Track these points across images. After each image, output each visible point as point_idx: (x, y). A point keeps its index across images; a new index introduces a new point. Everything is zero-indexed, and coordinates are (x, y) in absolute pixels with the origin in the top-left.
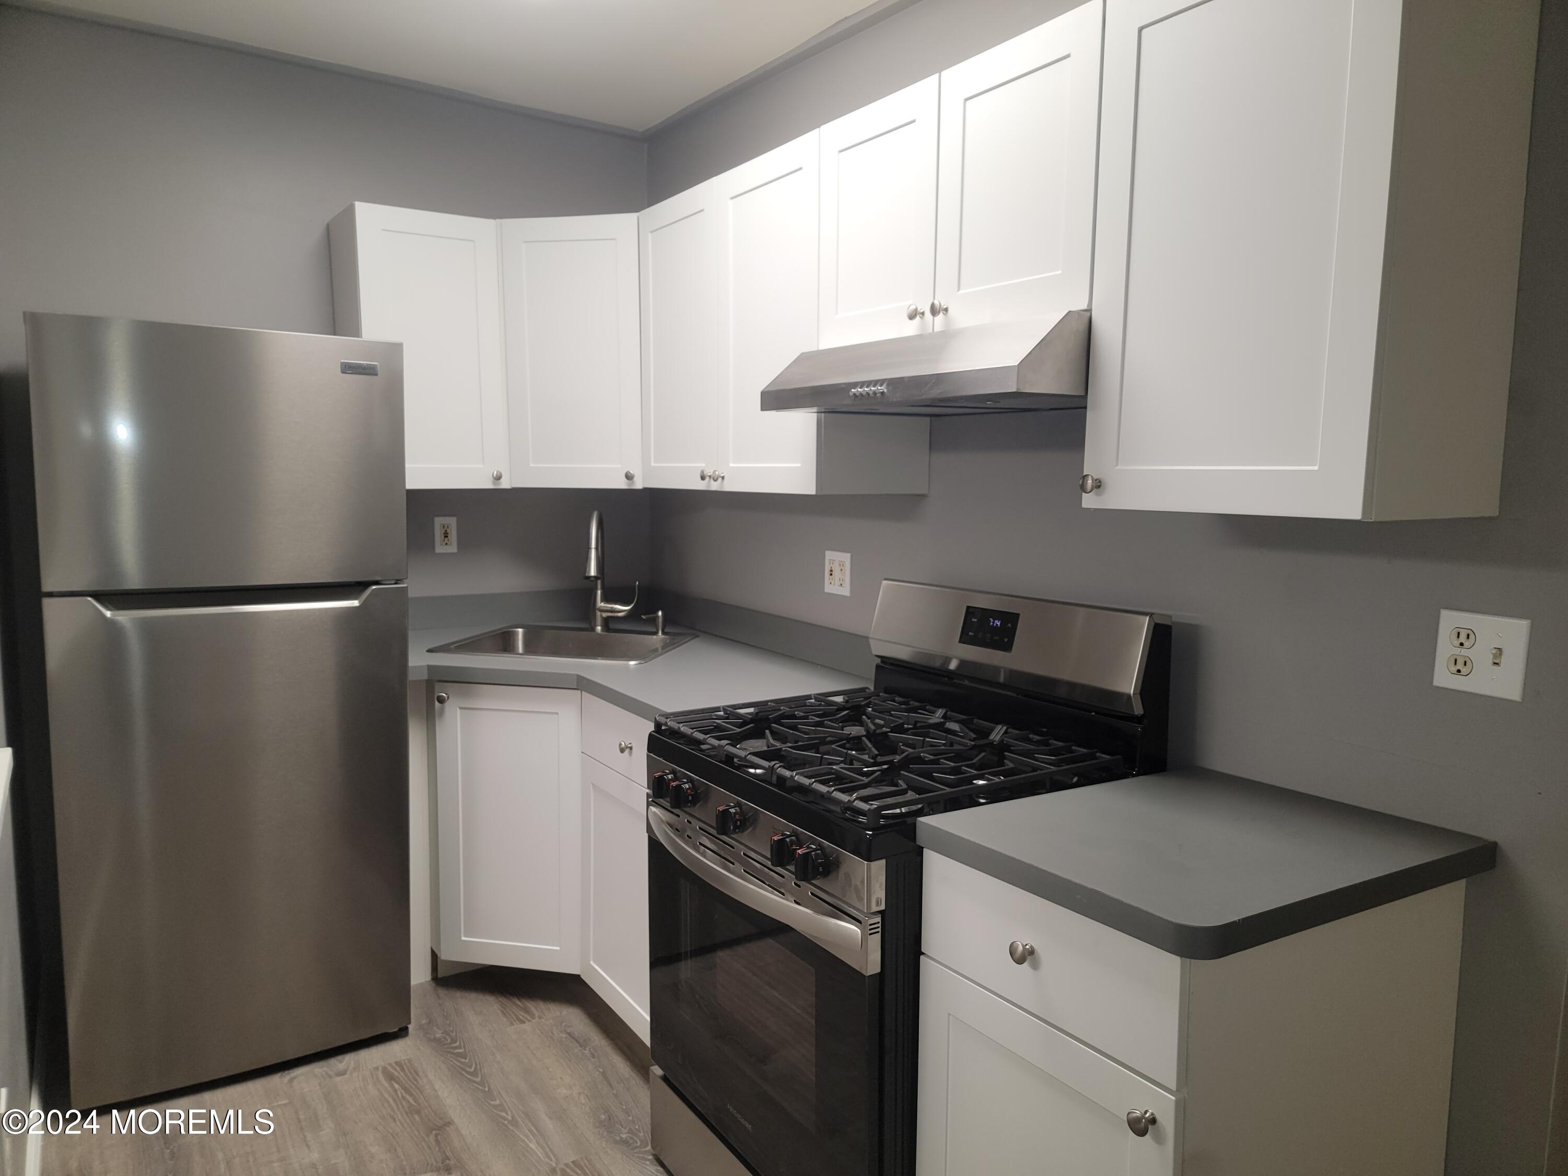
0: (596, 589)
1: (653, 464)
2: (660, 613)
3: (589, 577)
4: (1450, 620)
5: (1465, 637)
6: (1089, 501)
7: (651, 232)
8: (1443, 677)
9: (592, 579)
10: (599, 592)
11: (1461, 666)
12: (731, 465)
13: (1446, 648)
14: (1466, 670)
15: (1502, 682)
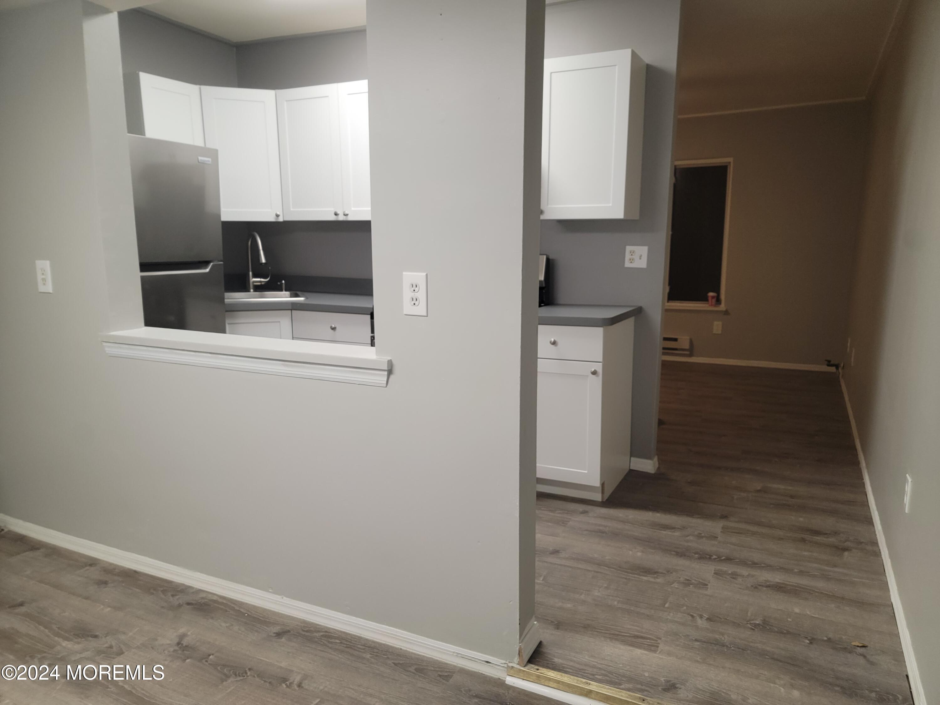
0: (249, 271)
1: (292, 209)
2: (283, 282)
3: (262, 263)
4: (629, 248)
5: (632, 253)
6: (542, 217)
7: (287, 101)
8: (627, 264)
9: (263, 264)
10: (251, 273)
11: (631, 261)
12: (353, 209)
13: (628, 256)
14: (633, 262)
15: (642, 263)
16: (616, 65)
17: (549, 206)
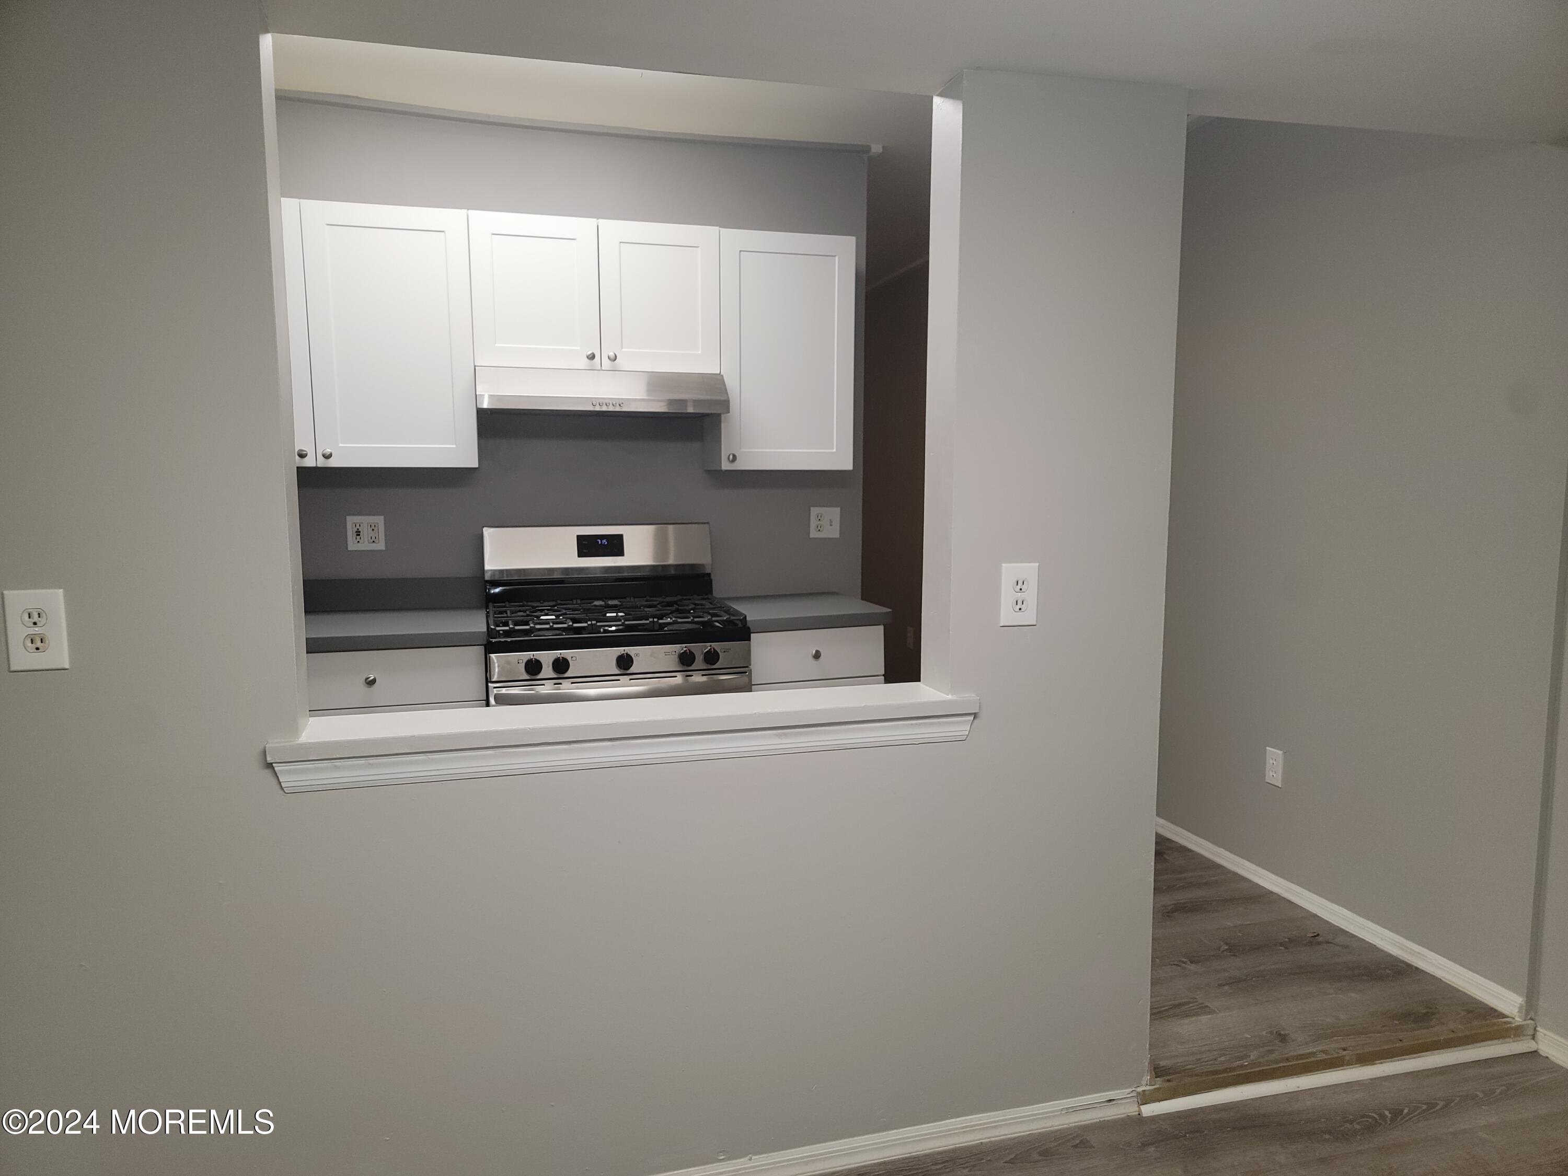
4: (814, 511)
5: (819, 517)
11: (818, 528)
12: (341, 445)
13: (813, 523)
14: (821, 530)
15: (832, 531)
16: (835, 256)
17: (742, 450)
